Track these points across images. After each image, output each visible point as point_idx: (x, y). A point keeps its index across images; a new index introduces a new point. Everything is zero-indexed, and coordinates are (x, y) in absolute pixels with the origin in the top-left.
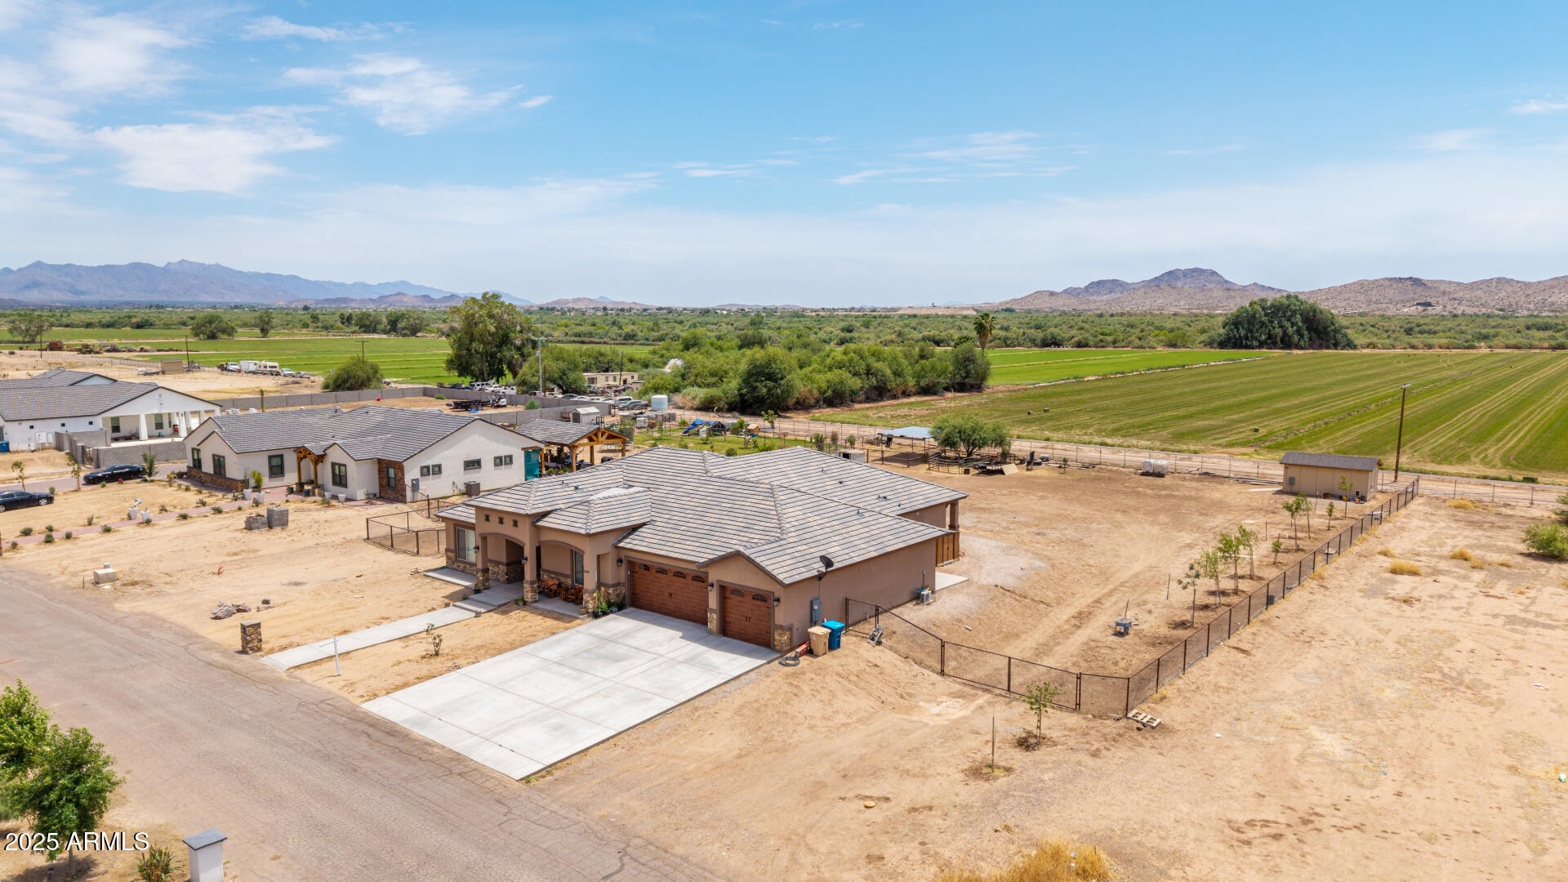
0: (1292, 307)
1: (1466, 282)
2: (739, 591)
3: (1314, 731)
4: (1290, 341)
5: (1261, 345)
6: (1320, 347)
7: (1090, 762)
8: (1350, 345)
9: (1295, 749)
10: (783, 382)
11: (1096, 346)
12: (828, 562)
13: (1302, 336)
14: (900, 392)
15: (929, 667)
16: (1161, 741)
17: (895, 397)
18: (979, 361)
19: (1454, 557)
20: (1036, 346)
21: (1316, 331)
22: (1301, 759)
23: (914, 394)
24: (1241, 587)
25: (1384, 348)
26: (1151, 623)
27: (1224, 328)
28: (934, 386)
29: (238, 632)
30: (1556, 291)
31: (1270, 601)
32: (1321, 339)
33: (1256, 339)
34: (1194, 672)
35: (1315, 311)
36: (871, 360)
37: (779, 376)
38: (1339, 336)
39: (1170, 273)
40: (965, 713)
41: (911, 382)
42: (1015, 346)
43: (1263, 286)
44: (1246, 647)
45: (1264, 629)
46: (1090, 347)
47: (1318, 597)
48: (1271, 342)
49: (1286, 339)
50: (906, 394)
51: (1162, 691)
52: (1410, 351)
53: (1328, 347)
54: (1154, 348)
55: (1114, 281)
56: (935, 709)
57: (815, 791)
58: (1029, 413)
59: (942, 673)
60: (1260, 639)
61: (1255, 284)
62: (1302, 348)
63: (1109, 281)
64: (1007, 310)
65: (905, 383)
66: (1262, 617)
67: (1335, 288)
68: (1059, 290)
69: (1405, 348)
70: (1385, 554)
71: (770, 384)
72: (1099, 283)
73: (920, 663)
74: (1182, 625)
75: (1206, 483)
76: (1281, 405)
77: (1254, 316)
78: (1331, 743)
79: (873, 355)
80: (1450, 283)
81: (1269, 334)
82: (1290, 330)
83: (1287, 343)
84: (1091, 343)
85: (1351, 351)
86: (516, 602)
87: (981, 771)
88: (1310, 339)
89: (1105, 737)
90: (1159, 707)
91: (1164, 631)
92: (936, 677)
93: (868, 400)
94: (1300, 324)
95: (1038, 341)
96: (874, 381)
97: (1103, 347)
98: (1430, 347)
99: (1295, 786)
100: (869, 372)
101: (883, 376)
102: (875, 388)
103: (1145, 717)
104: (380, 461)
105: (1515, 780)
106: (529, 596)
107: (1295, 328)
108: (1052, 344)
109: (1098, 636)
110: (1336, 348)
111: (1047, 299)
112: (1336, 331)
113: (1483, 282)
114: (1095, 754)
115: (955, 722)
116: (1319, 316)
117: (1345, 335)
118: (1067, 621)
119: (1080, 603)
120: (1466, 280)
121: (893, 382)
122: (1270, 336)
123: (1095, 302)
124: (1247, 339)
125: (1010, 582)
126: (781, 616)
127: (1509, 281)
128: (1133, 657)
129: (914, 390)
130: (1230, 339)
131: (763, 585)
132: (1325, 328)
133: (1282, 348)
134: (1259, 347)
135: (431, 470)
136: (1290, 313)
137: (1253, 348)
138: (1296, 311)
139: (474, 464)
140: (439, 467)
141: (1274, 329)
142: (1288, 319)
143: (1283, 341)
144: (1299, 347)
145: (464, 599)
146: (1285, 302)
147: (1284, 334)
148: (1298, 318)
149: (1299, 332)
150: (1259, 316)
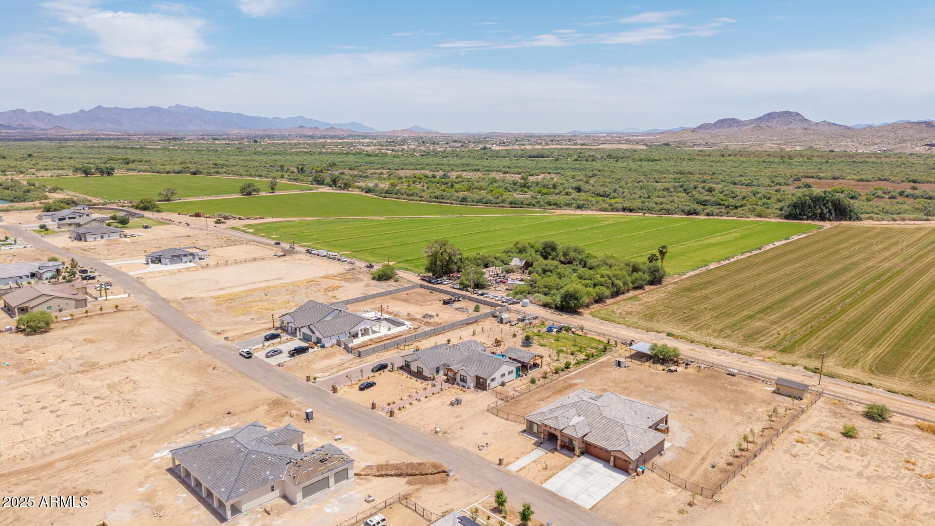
0: (827, 198)
2: (619, 458)
3: (755, 504)
4: (825, 216)
5: (808, 218)
6: (841, 220)
7: (704, 511)
8: (858, 219)
9: (749, 509)
10: (581, 301)
11: (717, 215)
12: (642, 454)
13: (831, 214)
14: (625, 291)
15: (666, 479)
16: (720, 505)
18: (660, 271)
19: (819, 434)
21: (840, 210)
22: (749, 512)
23: (632, 291)
24: (749, 448)
25: (877, 221)
26: (721, 463)
27: (788, 208)
28: (641, 285)
29: (498, 460)
31: (755, 456)
32: (842, 215)
33: (806, 214)
34: (730, 483)
36: (614, 279)
37: (579, 298)
38: (852, 214)
39: (769, 114)
40: (676, 494)
41: (630, 285)
42: (673, 214)
43: (829, 123)
44: (745, 474)
45: (751, 467)
46: (714, 216)
47: (770, 453)
48: (814, 217)
49: (823, 215)
50: (628, 291)
51: (721, 491)
52: (891, 224)
53: (846, 220)
54: (749, 218)
56: (669, 493)
57: (648, 515)
59: (669, 481)
60: (749, 471)
61: (824, 121)
63: (730, 119)
64: (666, 144)
65: (628, 286)
66: (752, 462)
69: (889, 221)
70: (798, 432)
71: (576, 302)
72: (723, 120)
73: (663, 478)
74: (729, 464)
75: (750, 382)
76: (798, 303)
77: (806, 203)
78: (757, 508)
79: (615, 276)
81: (814, 213)
82: (825, 211)
83: (822, 218)
84: (715, 213)
85: (858, 222)
86: (555, 449)
87: (681, 512)
88: (836, 215)
89: (707, 504)
90: (720, 495)
91: (725, 466)
92: (668, 482)
93: (612, 298)
94: (831, 208)
95: (686, 212)
97: (721, 216)
98: (903, 220)
99: (746, 519)
100: (613, 285)
101: (618, 284)
102: (616, 292)
103: (716, 499)
104: (477, 376)
105: (793, 520)
106: (559, 448)
107: (828, 209)
108: (693, 213)
109: (707, 468)
110: (850, 220)
111: (690, 134)
112: (851, 211)
114: (705, 509)
115: (674, 497)
116: (841, 203)
117: (856, 213)
118: (699, 461)
119: (703, 453)
124: (800, 215)
125: (684, 445)
126: (631, 466)
128: (716, 476)
129: (631, 288)
130: (791, 214)
131: (626, 459)
132: (845, 209)
133: (820, 220)
134: (807, 219)
135: (493, 380)
136: (825, 202)
137: (804, 220)
138: (828, 200)
139: (503, 375)
140: (495, 378)
141: (816, 210)
142: (824, 205)
143: (820, 217)
144: (829, 220)
145: (539, 446)
146: (823, 195)
147: (822, 212)
148: (830, 204)
149: (829, 212)
150: (808, 202)
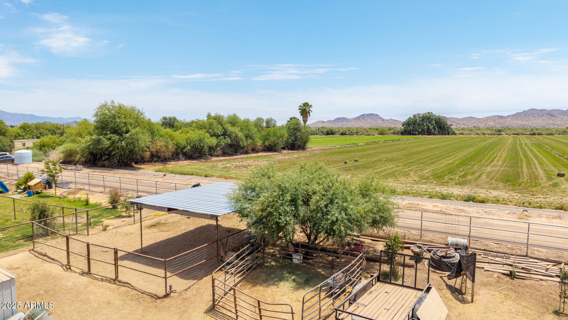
0: (431, 117)
1: (460, 118)
4: (430, 132)
5: (419, 133)
6: (442, 134)
8: (454, 134)
10: (127, 135)
11: (349, 135)
13: (435, 129)
14: (250, 148)
17: (246, 153)
18: (303, 130)
20: (324, 135)
21: (441, 127)
23: (262, 151)
25: (467, 135)
27: (403, 126)
28: (275, 146)
30: (489, 121)
32: (443, 131)
33: (417, 131)
35: (440, 119)
37: (124, 129)
38: (449, 130)
39: (363, 115)
41: (259, 143)
42: (315, 135)
46: (347, 135)
48: (422, 133)
49: (429, 131)
50: (254, 150)
52: (477, 136)
53: (445, 135)
54: (374, 135)
55: (344, 118)
58: (346, 163)
63: (342, 118)
65: (254, 143)
68: (325, 121)
69: (475, 135)
71: (115, 137)
77: (416, 121)
80: (455, 118)
81: (423, 129)
82: (431, 127)
83: (429, 133)
84: (347, 133)
85: (454, 136)
88: (438, 131)
93: (224, 154)
94: (435, 125)
95: (325, 133)
96: (229, 141)
97: (352, 135)
100: (225, 134)
101: (236, 136)
102: (231, 146)
107: (433, 126)
108: (331, 134)
110: (448, 135)
111: (321, 124)
112: (448, 128)
113: (465, 118)
116: (441, 121)
117: (452, 129)
121: (245, 143)
123: (338, 125)
124: (413, 131)
127: (473, 118)
129: (261, 148)
130: (406, 131)
132: (444, 126)
133: (428, 135)
134: (418, 134)
136: (430, 120)
137: (416, 135)
138: (432, 119)
141: (424, 126)
142: (430, 122)
143: (427, 132)
144: (434, 134)
146: (428, 115)
147: (428, 128)
148: (434, 122)
149: (434, 128)
150: (417, 121)
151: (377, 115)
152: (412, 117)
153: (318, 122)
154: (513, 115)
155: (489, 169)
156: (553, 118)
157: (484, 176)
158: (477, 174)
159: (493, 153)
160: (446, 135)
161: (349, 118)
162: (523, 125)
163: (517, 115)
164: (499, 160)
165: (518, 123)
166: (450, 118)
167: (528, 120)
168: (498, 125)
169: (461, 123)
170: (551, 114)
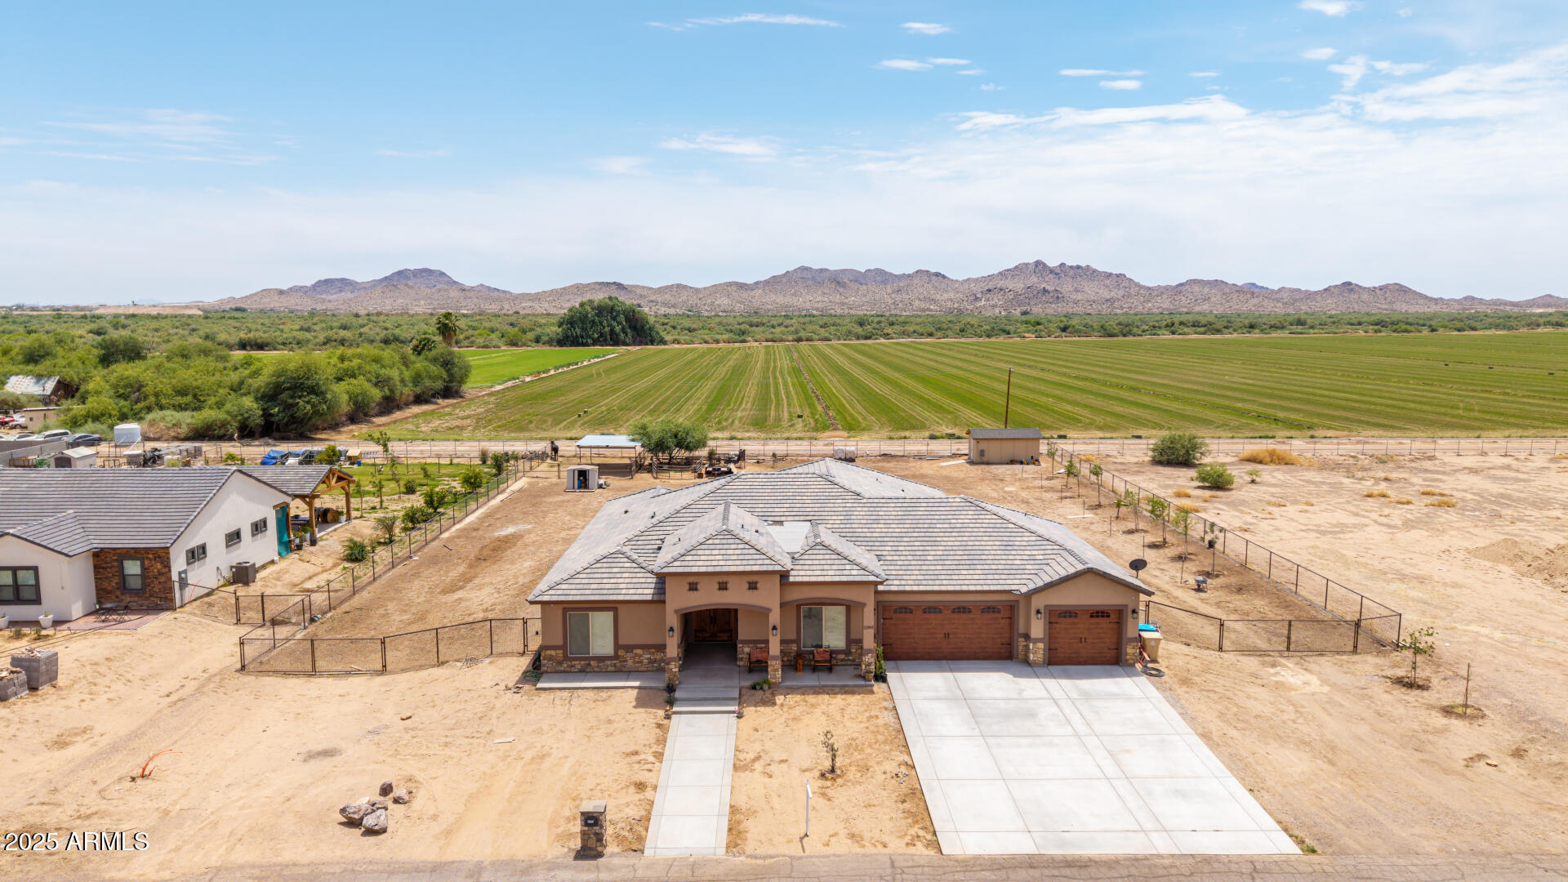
0: (616, 308)
2: (1072, 613)
4: (617, 338)
5: (595, 343)
6: (641, 343)
8: (663, 342)
13: (626, 333)
14: (403, 402)
17: (399, 408)
21: (636, 329)
23: (412, 404)
25: (686, 345)
27: (559, 327)
28: (424, 393)
32: (641, 336)
33: (590, 336)
35: (634, 311)
36: (375, 366)
38: (654, 334)
39: (400, 273)
43: (489, 288)
48: (602, 340)
49: (614, 336)
50: (406, 404)
52: (706, 346)
55: (343, 280)
58: (579, 416)
59: (1221, 650)
62: (627, 345)
63: (337, 280)
64: (237, 309)
65: (408, 391)
67: (556, 290)
68: (284, 287)
69: (701, 343)
72: (327, 282)
77: (586, 316)
79: (374, 361)
80: (644, 287)
81: (601, 333)
82: (618, 329)
83: (616, 341)
85: (663, 347)
88: (633, 337)
94: (624, 323)
96: (386, 391)
98: (717, 342)
100: (378, 380)
101: (393, 384)
102: (386, 398)
104: (99, 551)
107: (620, 326)
110: (652, 344)
111: (276, 298)
112: (651, 329)
116: (637, 316)
117: (657, 333)
120: (656, 286)
121: (399, 391)
122: (602, 335)
123: (330, 301)
124: (582, 337)
127: (685, 287)
130: (568, 337)
132: (643, 326)
133: (612, 345)
134: (593, 345)
135: (197, 554)
136: (614, 313)
137: (589, 346)
138: (619, 312)
139: (234, 537)
140: (203, 548)
141: (604, 327)
142: (614, 319)
143: (611, 339)
144: (624, 344)
145: (671, 702)
146: (610, 303)
147: (612, 331)
148: (622, 318)
149: (623, 330)
150: (590, 315)
151: (442, 274)
152: (577, 305)
153: (264, 293)
154: (767, 282)
155: (739, 414)
156: (841, 290)
157: (737, 422)
158: (730, 420)
159: (740, 391)
160: (647, 344)
161: (359, 280)
162: (787, 306)
163: (773, 283)
164: (747, 402)
165: (778, 301)
166: (633, 286)
167: (795, 295)
168: (738, 305)
169: (659, 300)
170: (837, 280)
